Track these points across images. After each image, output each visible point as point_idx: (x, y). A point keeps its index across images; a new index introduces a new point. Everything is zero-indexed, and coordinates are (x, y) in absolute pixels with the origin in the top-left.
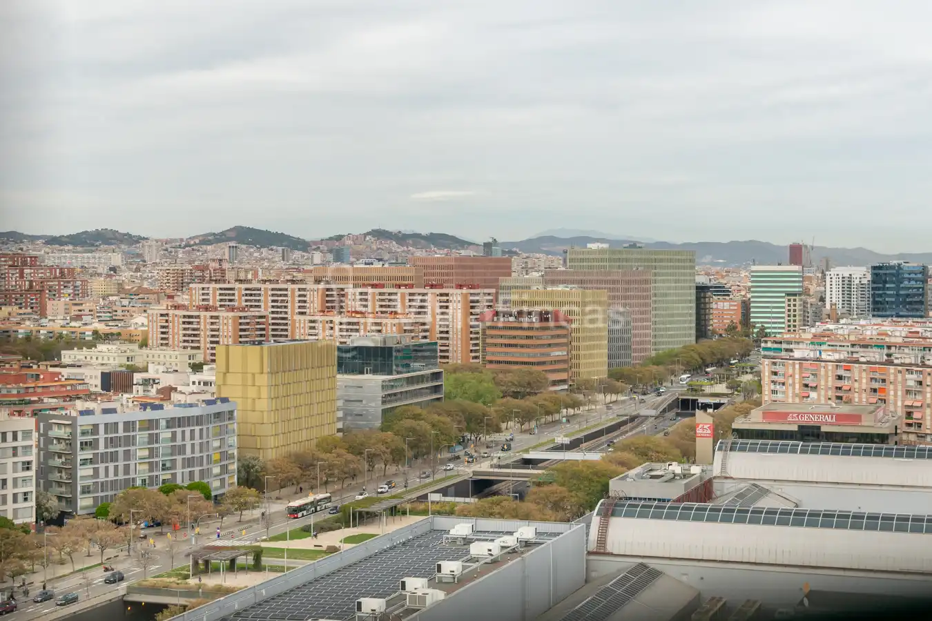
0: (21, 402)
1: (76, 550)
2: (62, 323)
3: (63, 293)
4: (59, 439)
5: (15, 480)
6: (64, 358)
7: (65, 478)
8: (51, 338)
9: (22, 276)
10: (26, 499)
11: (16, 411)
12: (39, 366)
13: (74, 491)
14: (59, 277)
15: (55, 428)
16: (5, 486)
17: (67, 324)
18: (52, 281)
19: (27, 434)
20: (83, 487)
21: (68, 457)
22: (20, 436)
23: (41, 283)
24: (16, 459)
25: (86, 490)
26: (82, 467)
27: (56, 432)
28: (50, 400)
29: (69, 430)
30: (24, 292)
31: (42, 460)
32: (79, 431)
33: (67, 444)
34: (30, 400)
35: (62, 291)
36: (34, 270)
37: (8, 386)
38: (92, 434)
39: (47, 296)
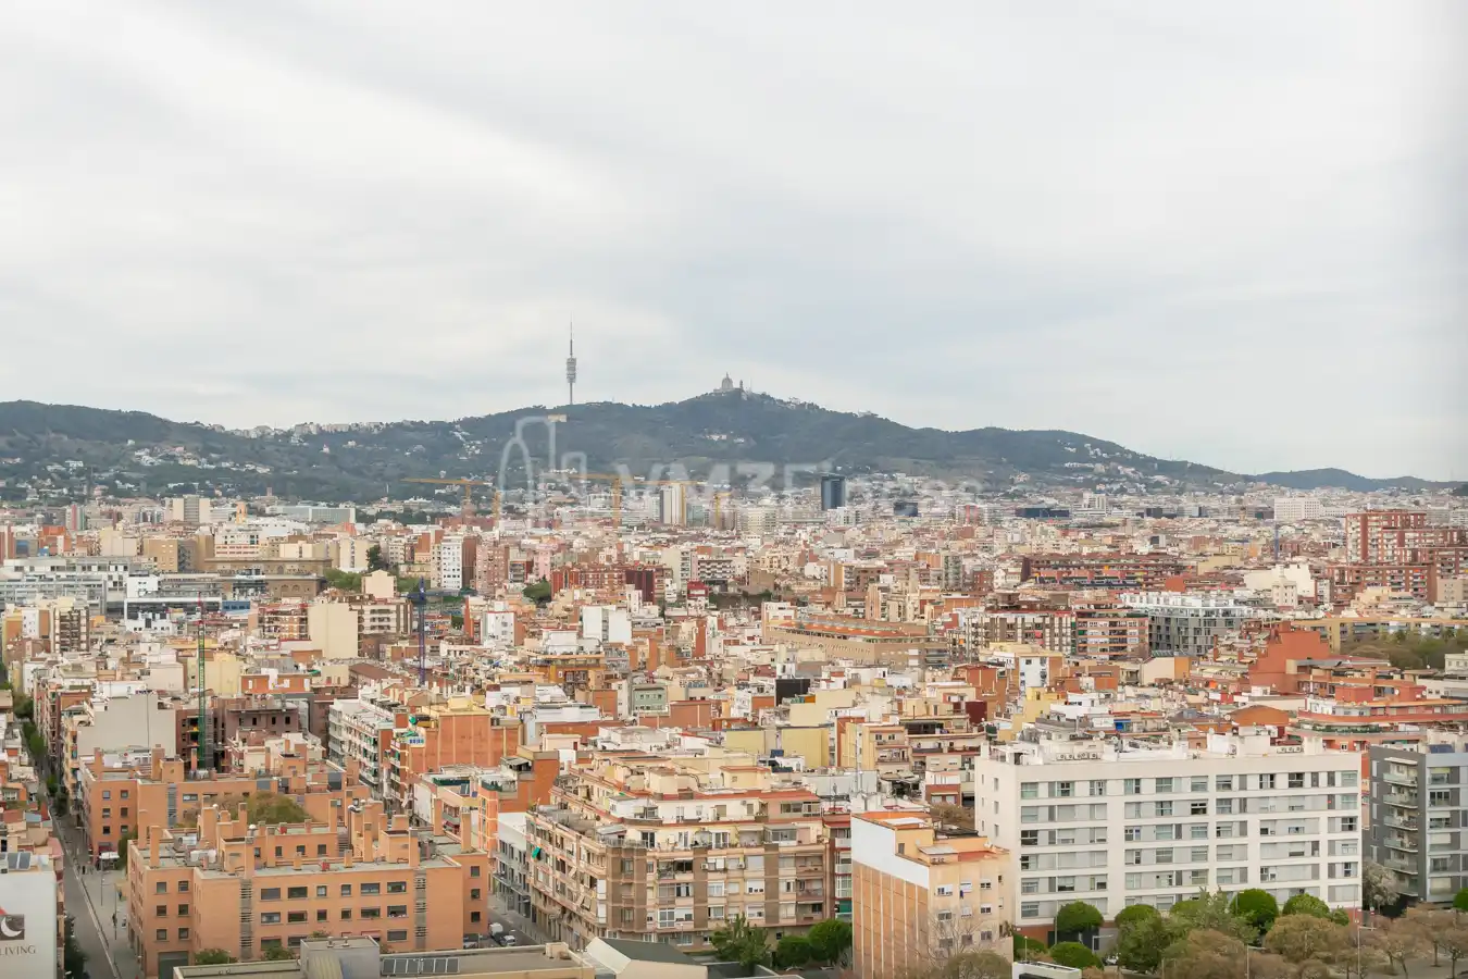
0: (1364, 729)
1: (1410, 955)
2: (1455, 612)
3: (1462, 568)
4: (1400, 788)
5: (1331, 843)
6: (1450, 664)
7: (1407, 845)
8: (1437, 634)
9: (1401, 543)
10: (1347, 873)
11: (1357, 742)
12: (1402, 677)
13: (1421, 866)
14: (1459, 545)
15: (1394, 770)
16: (1316, 852)
17: (1463, 614)
18: (1446, 550)
19: (1349, 776)
20: (1435, 862)
21: (1413, 814)
22: (1338, 779)
23: (1431, 552)
24: (1332, 813)
25: (1438, 866)
26: (1433, 831)
27: (1396, 776)
28: (1409, 728)
29: (1413, 773)
30: (1403, 565)
31: (1375, 817)
32: (1428, 776)
33: (1411, 794)
34: (1377, 726)
35: (1461, 565)
36: (1420, 533)
37: (1347, 705)
38: (1449, 782)
39: (1438, 571)
